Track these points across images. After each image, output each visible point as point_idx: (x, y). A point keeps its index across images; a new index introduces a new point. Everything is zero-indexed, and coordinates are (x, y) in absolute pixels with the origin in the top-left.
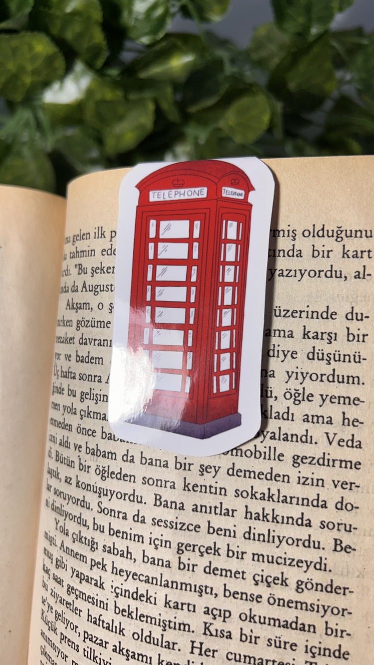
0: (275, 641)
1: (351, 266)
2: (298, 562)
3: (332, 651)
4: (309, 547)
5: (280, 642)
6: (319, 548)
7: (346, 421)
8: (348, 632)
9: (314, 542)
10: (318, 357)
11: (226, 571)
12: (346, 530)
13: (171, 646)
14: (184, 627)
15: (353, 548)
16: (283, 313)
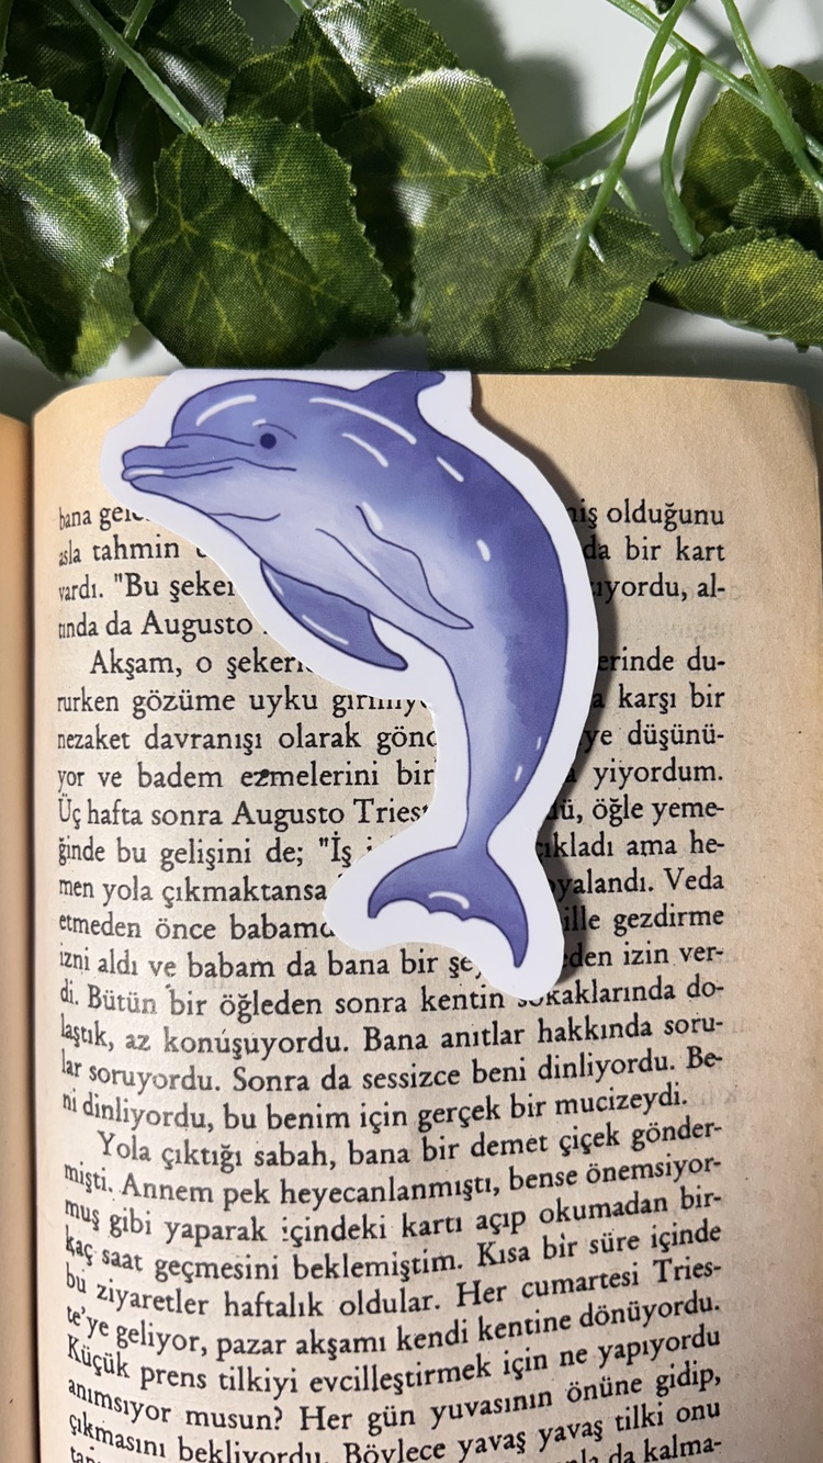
0: (603, 1242)
1: (691, 575)
2: (633, 1099)
3: (694, 1233)
4: (650, 1069)
5: (611, 1240)
6: (665, 1068)
7: (697, 845)
8: (716, 1195)
9: (657, 1059)
10: (646, 738)
11: (512, 1144)
12: (706, 1030)
13: (421, 1305)
14: (443, 1263)
15: (717, 1056)
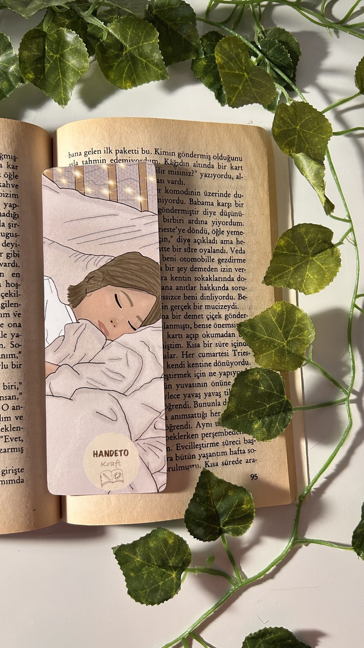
1: (235, 173)
2: (225, 306)
3: (242, 343)
4: (229, 299)
5: (221, 344)
6: (232, 299)
7: (238, 242)
9: (230, 296)
10: (224, 214)
11: (194, 316)
12: (242, 290)
13: (173, 357)
14: (178, 346)
15: (245, 297)
16: (208, 194)
